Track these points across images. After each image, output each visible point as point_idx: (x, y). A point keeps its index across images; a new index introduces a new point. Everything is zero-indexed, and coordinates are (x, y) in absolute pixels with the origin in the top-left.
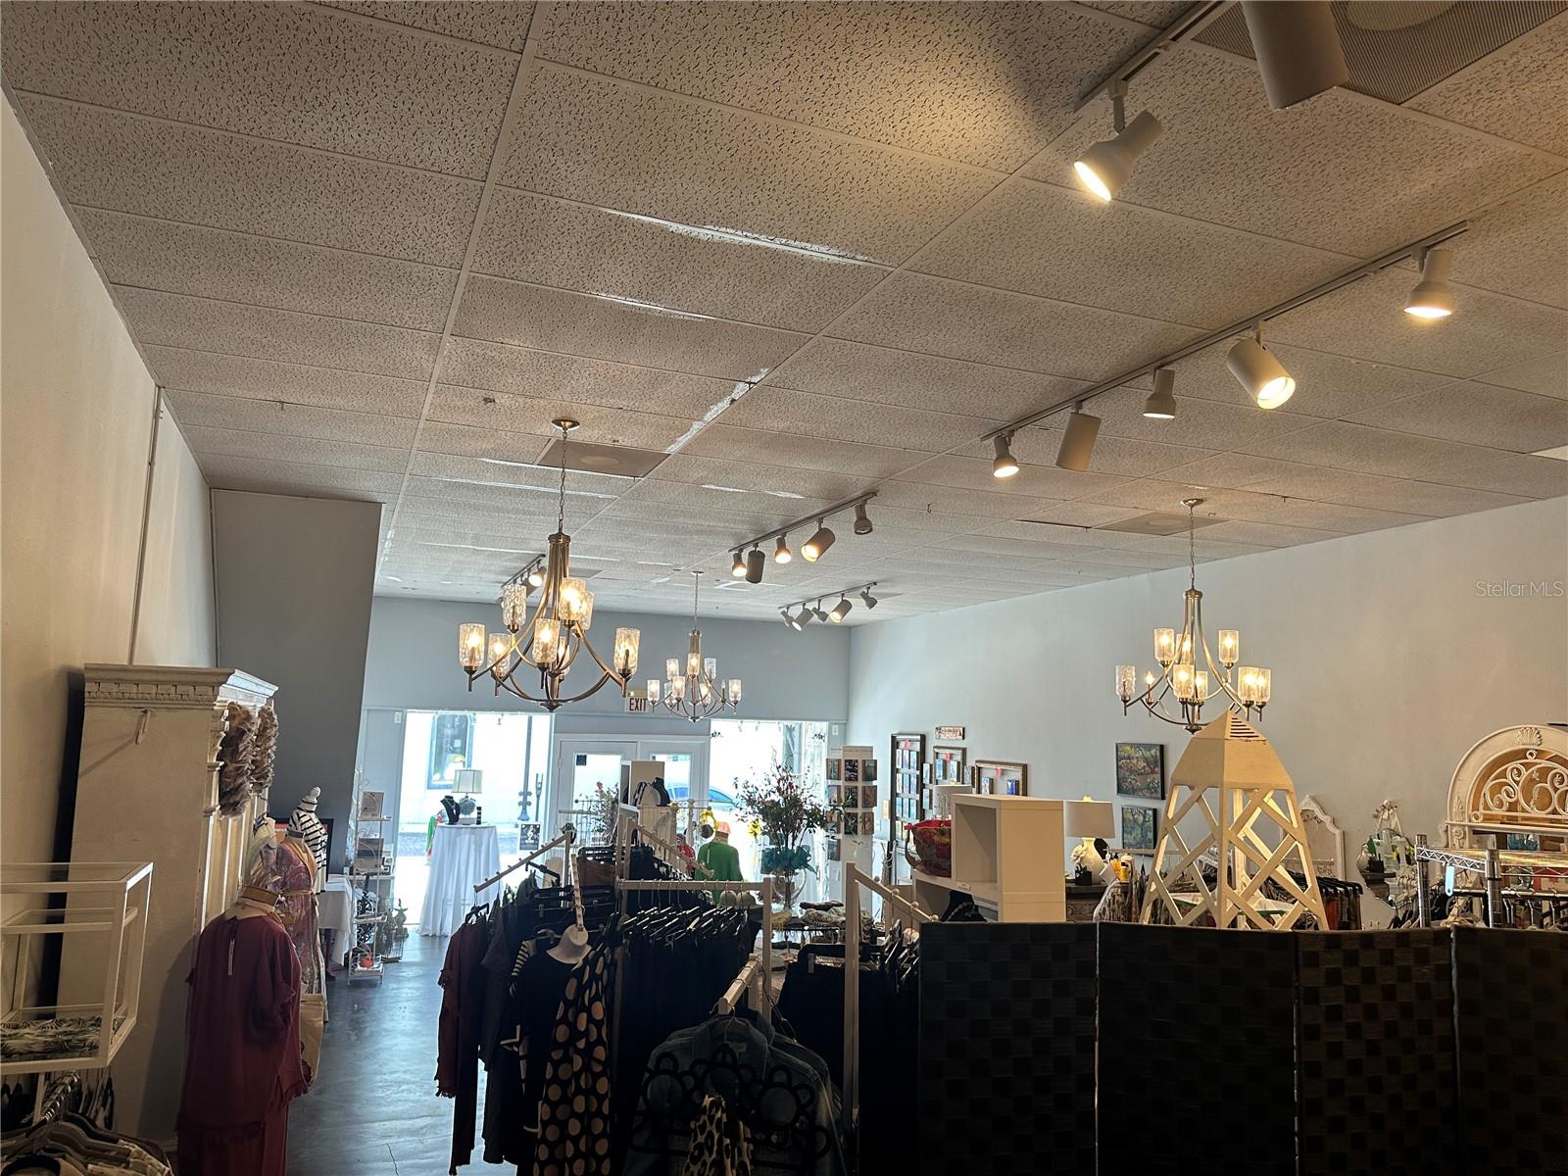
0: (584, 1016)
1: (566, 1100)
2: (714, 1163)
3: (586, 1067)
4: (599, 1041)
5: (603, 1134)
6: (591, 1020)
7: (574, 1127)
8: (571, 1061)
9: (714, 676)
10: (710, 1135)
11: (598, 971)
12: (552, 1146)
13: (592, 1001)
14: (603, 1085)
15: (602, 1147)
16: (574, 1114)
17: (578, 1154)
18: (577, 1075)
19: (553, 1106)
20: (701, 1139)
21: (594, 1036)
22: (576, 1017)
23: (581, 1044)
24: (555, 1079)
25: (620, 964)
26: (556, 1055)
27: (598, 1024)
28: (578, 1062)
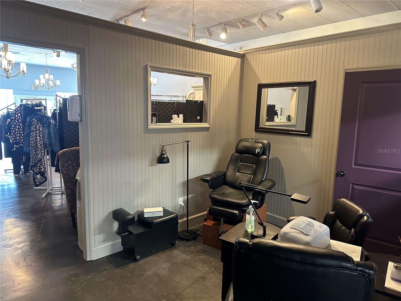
0: (17, 115)
1: (15, 127)
2: (35, 126)
3: (18, 122)
4: (20, 119)
5: (22, 131)
6: (18, 116)
7: (17, 130)
8: (15, 122)
9: (53, 79)
10: (35, 123)
11: (19, 109)
12: (14, 133)
13: (18, 113)
14: (21, 125)
15: (22, 132)
16: (17, 128)
17: (18, 133)
18: (17, 123)
19: (13, 128)
20: (33, 123)
21: (19, 118)
22: (15, 116)
23: (17, 119)
24: (13, 124)
25: (22, 110)
26: (13, 121)
27: (19, 117)
28: (17, 121)
